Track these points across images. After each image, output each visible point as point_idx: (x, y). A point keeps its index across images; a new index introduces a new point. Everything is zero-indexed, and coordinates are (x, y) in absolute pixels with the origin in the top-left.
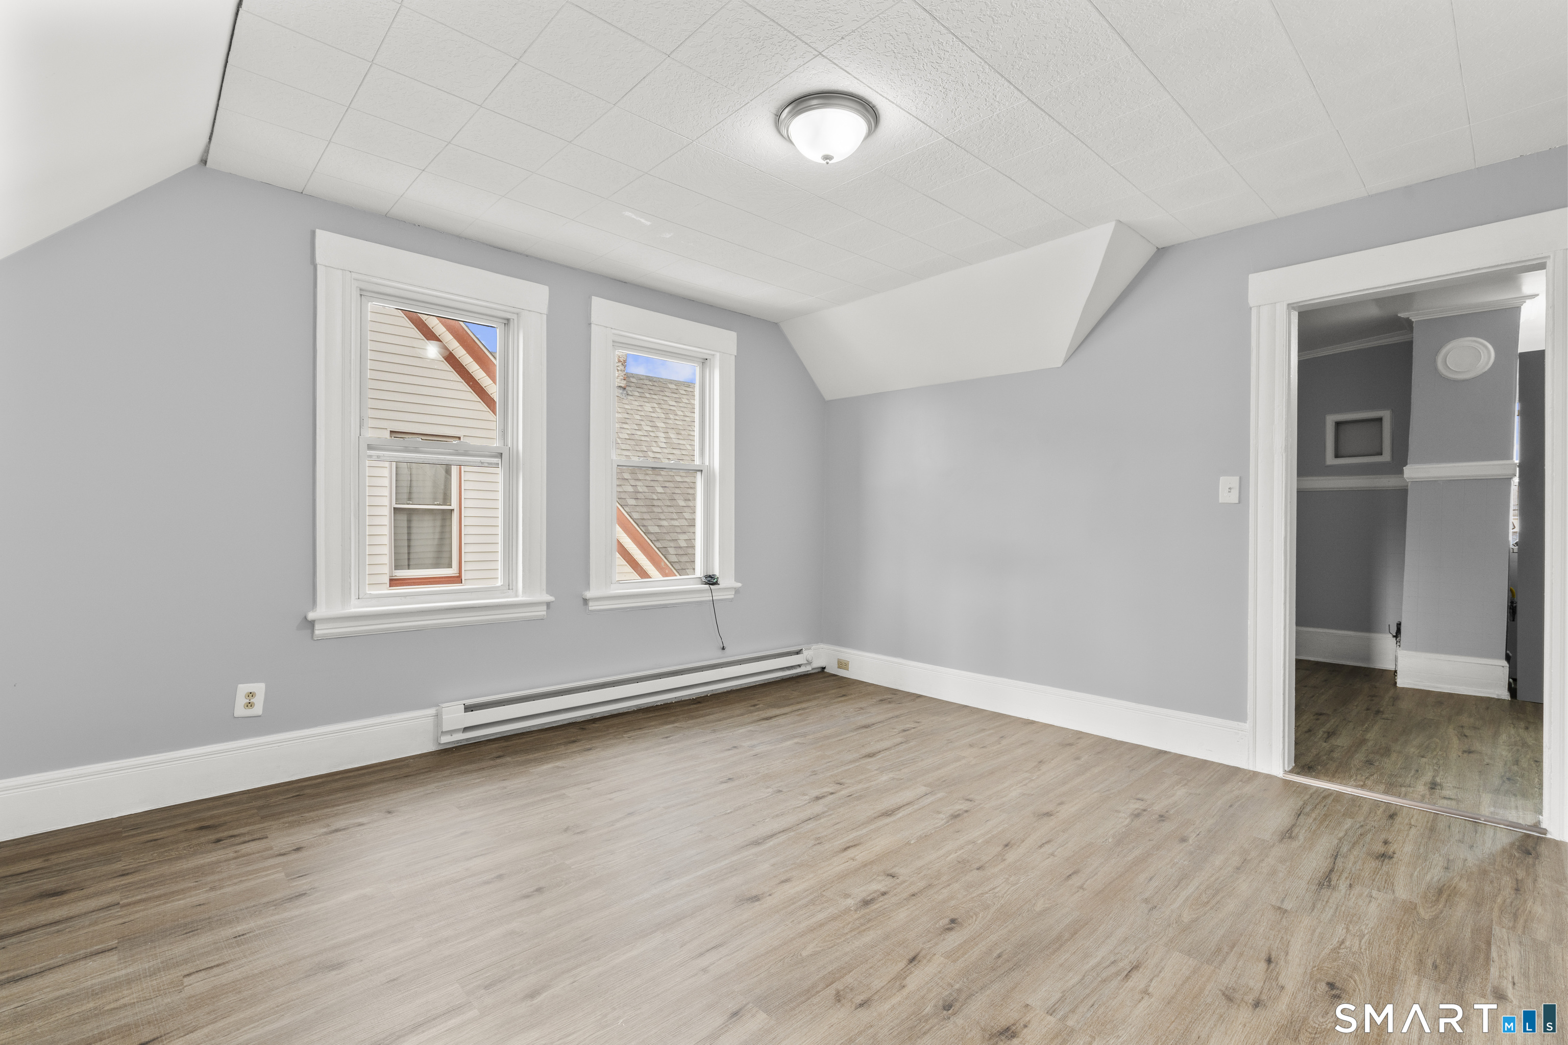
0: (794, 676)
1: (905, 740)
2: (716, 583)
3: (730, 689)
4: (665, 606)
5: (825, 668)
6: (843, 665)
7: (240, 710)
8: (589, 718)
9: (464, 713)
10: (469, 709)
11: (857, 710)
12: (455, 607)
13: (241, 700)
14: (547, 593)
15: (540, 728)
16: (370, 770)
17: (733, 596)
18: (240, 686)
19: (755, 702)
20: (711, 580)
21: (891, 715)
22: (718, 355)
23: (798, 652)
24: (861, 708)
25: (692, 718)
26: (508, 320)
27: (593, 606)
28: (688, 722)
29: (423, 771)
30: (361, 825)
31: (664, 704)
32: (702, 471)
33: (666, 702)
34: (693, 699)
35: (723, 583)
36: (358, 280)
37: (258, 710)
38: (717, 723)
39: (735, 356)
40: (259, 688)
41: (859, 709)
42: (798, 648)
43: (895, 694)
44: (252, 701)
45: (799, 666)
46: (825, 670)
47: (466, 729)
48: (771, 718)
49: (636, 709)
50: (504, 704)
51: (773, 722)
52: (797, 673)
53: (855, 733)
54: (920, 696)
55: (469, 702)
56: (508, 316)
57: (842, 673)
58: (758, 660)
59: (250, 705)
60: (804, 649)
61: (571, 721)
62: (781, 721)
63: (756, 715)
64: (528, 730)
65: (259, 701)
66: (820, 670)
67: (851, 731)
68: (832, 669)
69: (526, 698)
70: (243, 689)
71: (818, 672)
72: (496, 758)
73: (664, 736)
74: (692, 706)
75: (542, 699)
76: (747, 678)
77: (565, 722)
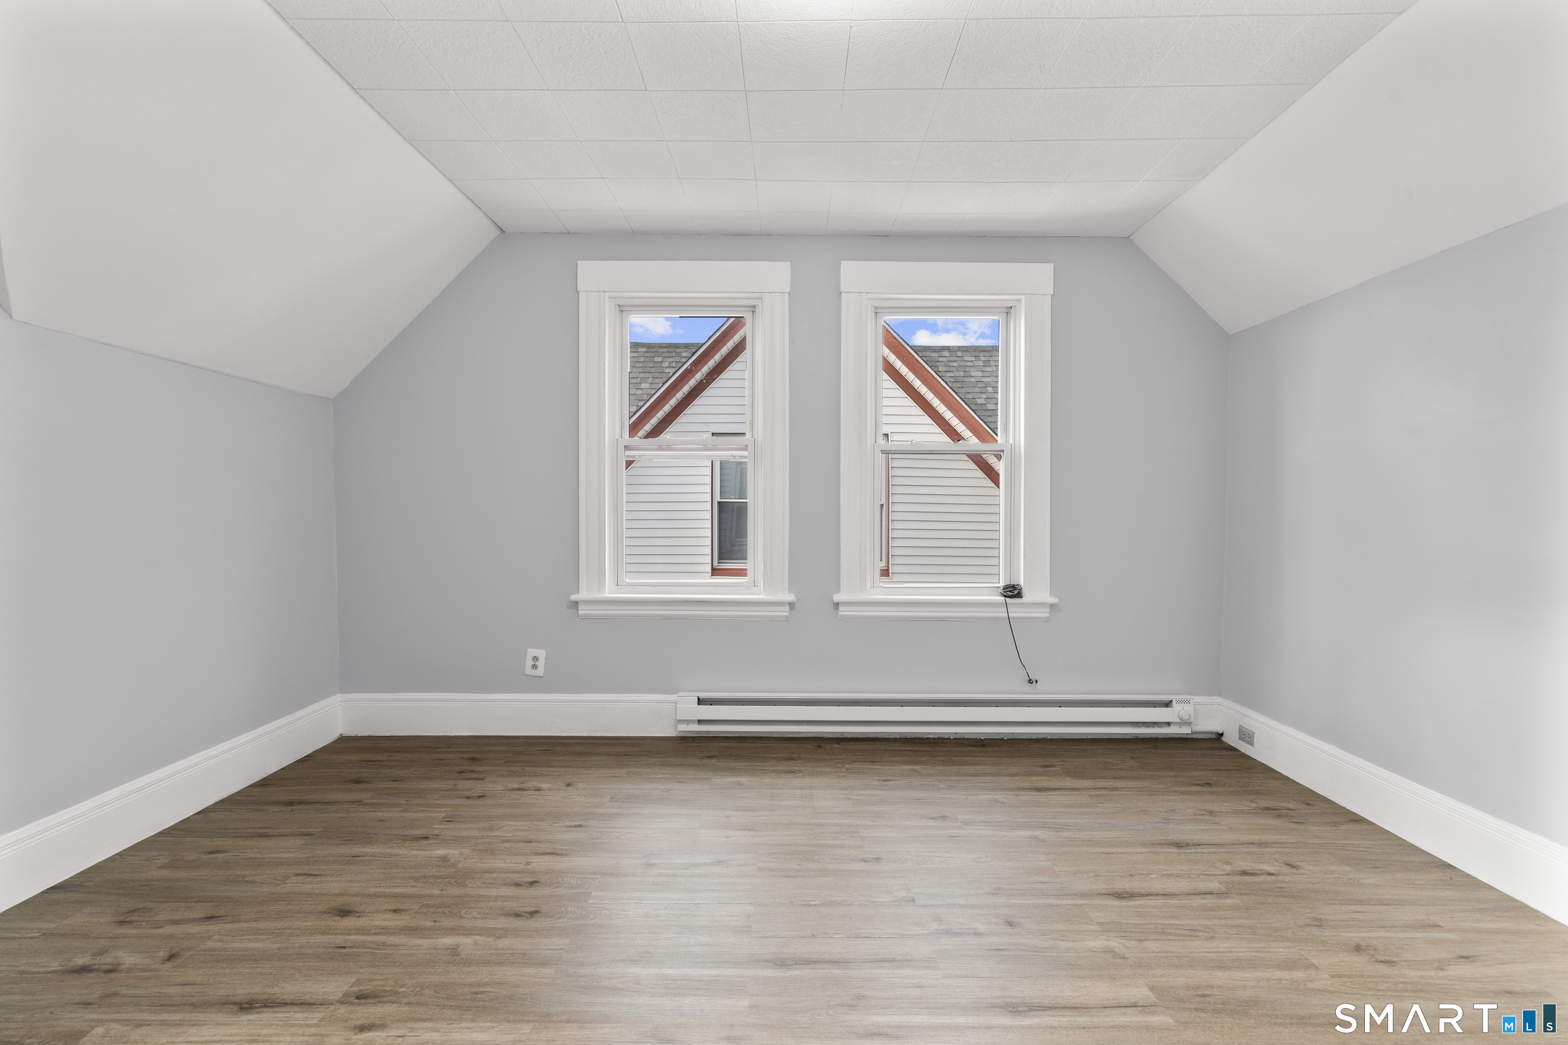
0: (1160, 737)
1: (1223, 889)
2: (1019, 595)
3: (1042, 737)
4: (942, 620)
5: (1222, 735)
6: (1246, 736)
7: (529, 670)
8: (839, 736)
9: (697, 706)
10: (700, 702)
11: (1200, 812)
12: (692, 600)
13: (530, 662)
14: (790, 592)
15: (781, 736)
16: (619, 741)
17: (1048, 615)
18: (529, 650)
19: (1049, 761)
20: (1013, 592)
21: (1254, 838)
22: (1023, 297)
23: (1168, 704)
24: (1211, 813)
25: (952, 763)
26: (754, 307)
27: (844, 611)
28: (935, 768)
29: (643, 753)
30: (539, 790)
31: (938, 738)
32: (1003, 451)
33: (942, 736)
34: (980, 739)
35: (1027, 597)
36: (616, 298)
37: (540, 671)
38: (968, 778)
39: (1052, 295)
40: (541, 653)
41: (1204, 812)
42: (1166, 698)
43: (1308, 804)
44: (536, 663)
45: (1169, 724)
46: (1223, 739)
47: (700, 722)
48: (1047, 789)
49: (899, 737)
50: (743, 703)
51: (1042, 797)
52: (1166, 734)
53: (1144, 850)
54: (1357, 819)
55: (703, 695)
56: (752, 302)
57: (1244, 748)
58: (1091, 705)
59: (535, 667)
60: (1174, 702)
61: (816, 735)
62: (1055, 798)
63: (1028, 782)
64: (769, 736)
65: (541, 664)
66: (1214, 736)
67: (1144, 845)
68: (1231, 739)
69: (768, 702)
70: (532, 652)
71: (1210, 739)
72: (708, 757)
73: (882, 778)
74: (968, 749)
75: (785, 705)
76: (1072, 726)
77: (811, 736)
